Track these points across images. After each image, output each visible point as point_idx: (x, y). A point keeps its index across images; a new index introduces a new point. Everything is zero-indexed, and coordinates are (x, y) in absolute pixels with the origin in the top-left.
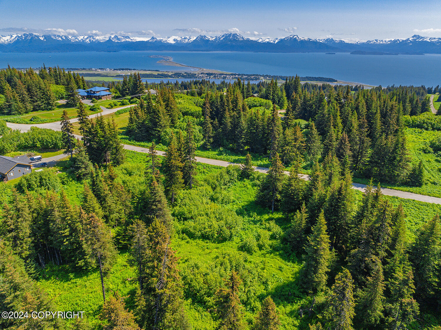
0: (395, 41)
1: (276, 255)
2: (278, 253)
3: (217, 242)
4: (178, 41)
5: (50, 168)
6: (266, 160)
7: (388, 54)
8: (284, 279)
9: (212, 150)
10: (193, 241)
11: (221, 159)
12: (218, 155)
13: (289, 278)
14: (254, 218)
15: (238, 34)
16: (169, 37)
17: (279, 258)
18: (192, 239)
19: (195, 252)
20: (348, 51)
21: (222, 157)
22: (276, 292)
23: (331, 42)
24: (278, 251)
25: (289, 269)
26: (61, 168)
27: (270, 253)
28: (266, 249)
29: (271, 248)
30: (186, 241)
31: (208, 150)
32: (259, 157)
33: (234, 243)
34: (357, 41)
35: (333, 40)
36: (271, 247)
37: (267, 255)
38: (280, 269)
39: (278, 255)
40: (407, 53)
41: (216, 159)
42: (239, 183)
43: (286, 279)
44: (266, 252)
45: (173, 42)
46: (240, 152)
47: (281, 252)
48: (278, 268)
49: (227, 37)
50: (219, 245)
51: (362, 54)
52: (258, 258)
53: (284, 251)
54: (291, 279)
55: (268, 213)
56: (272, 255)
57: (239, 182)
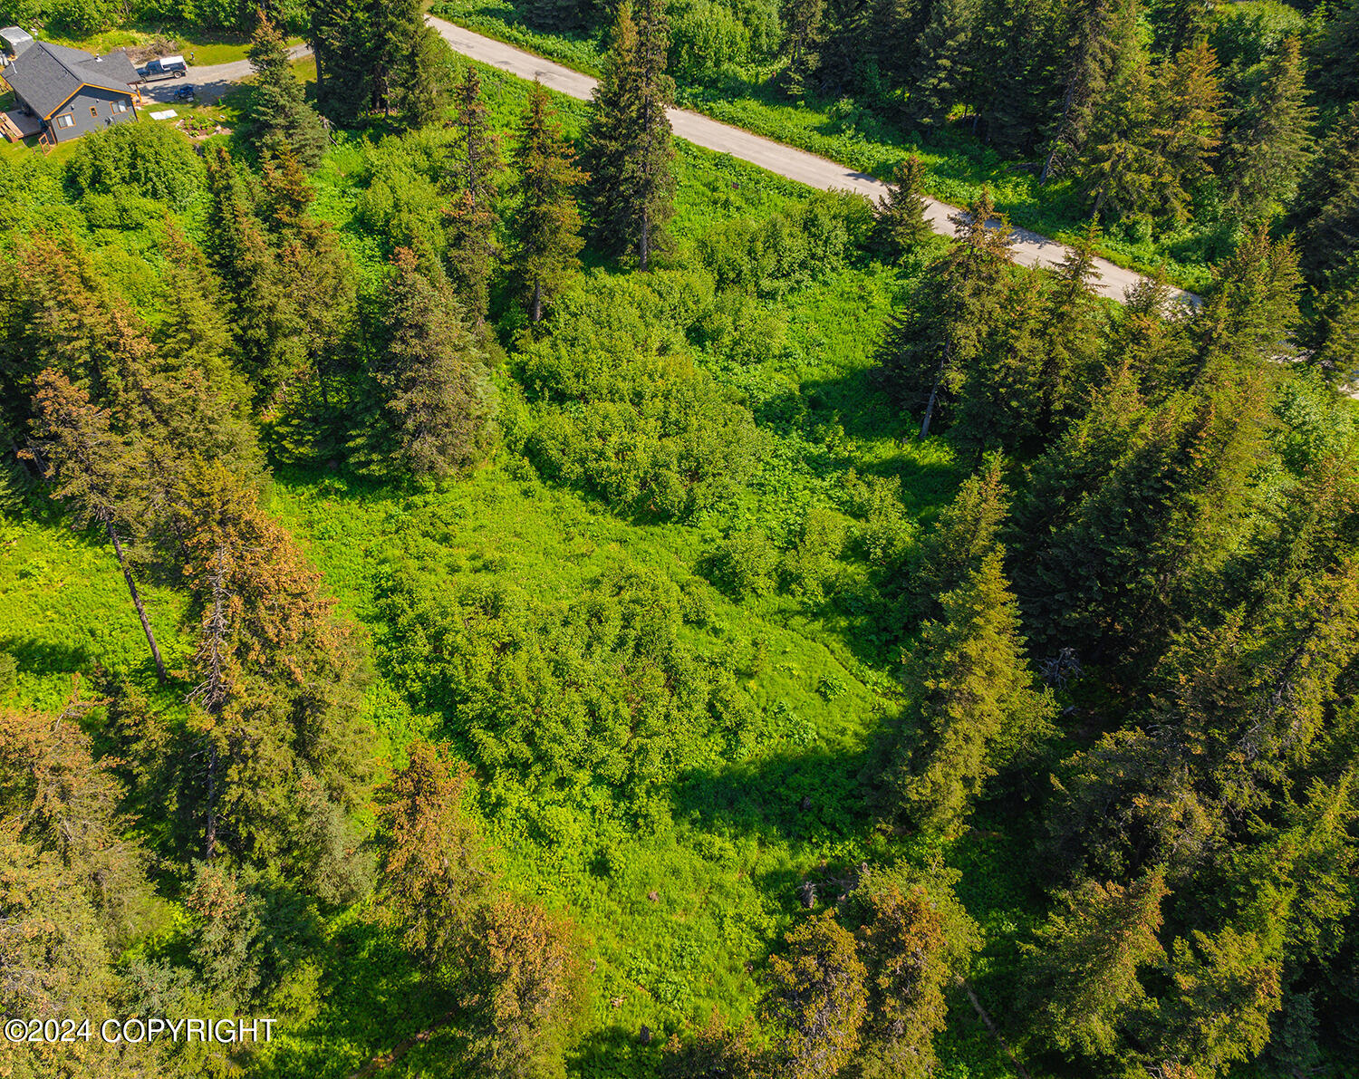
1: (833, 630)
2: (843, 623)
3: (630, 519)
5: (200, 109)
6: (1017, 185)
8: (823, 732)
9: (807, 105)
10: (548, 493)
11: (827, 151)
12: (823, 130)
13: (843, 732)
14: (830, 448)
17: (836, 646)
18: (550, 483)
19: (533, 539)
21: (834, 142)
22: (763, 776)
24: (847, 613)
25: (863, 699)
26: (236, 113)
27: (814, 615)
28: (804, 594)
29: (827, 593)
30: (525, 485)
31: (791, 101)
32: (991, 168)
33: (694, 539)
36: (828, 587)
37: (798, 621)
38: (824, 690)
39: (842, 631)
41: (809, 149)
42: (846, 278)
43: (832, 736)
44: (799, 608)
46: (920, 131)
47: (858, 622)
48: (815, 686)
50: (634, 533)
52: (758, 621)
53: (877, 620)
54: (849, 741)
55: (901, 436)
56: (818, 625)
57: (848, 273)
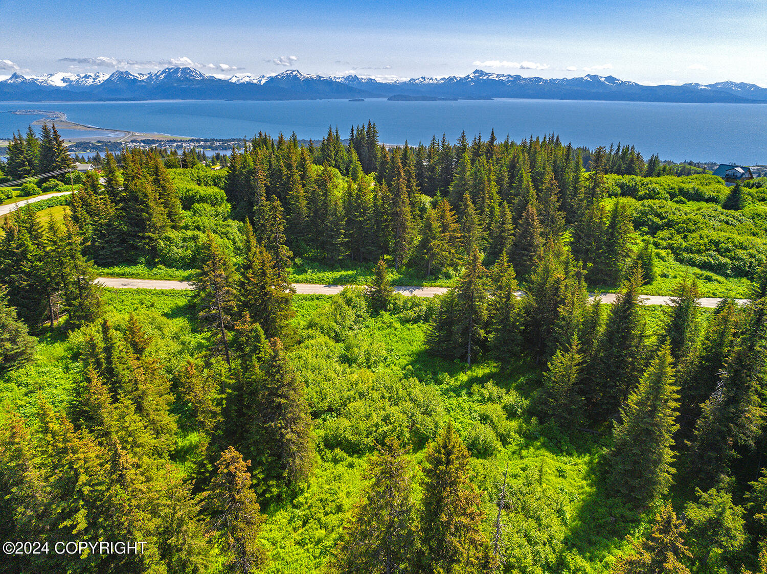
0: (450, 79)
1: (538, 448)
2: (539, 444)
4: (72, 81)
7: (443, 99)
13: (582, 487)
15: (192, 69)
16: (52, 75)
17: (546, 454)
20: (384, 96)
23: (354, 81)
25: (572, 470)
34: (395, 79)
35: (358, 79)
38: (561, 474)
40: (470, 98)
43: (581, 491)
45: (63, 85)
48: (558, 474)
49: (171, 74)
51: (406, 100)
54: (588, 489)
